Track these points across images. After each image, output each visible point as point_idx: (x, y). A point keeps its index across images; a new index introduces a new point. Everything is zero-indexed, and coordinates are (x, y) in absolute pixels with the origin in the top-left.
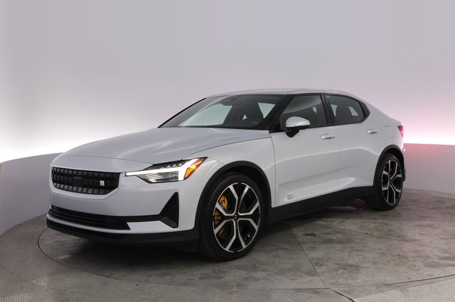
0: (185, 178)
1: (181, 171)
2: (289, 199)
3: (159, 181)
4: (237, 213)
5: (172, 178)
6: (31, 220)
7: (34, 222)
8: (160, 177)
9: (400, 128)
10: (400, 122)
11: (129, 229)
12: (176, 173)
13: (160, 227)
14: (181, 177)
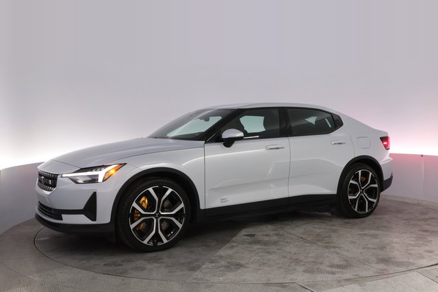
0: (104, 181)
1: (101, 174)
2: (222, 202)
3: (85, 182)
4: (158, 212)
5: (94, 180)
6: (27, 221)
7: (28, 223)
8: (89, 179)
9: (385, 139)
10: (387, 133)
11: (62, 219)
12: (97, 176)
13: (83, 220)
14: (100, 180)
